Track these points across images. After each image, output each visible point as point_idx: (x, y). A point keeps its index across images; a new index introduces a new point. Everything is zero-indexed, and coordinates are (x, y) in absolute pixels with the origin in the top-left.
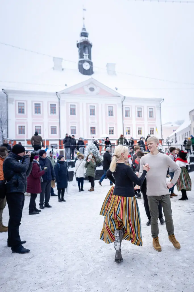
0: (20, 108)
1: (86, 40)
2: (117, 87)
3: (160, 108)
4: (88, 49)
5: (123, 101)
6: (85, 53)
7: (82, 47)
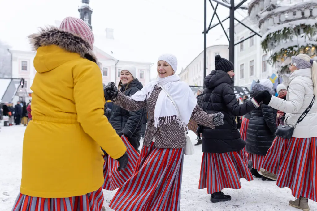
0: (23, 65)
1: (87, 7)
2: (113, 51)
3: (150, 70)
4: (89, 15)
5: (117, 63)
6: (86, 18)
7: (83, 13)
